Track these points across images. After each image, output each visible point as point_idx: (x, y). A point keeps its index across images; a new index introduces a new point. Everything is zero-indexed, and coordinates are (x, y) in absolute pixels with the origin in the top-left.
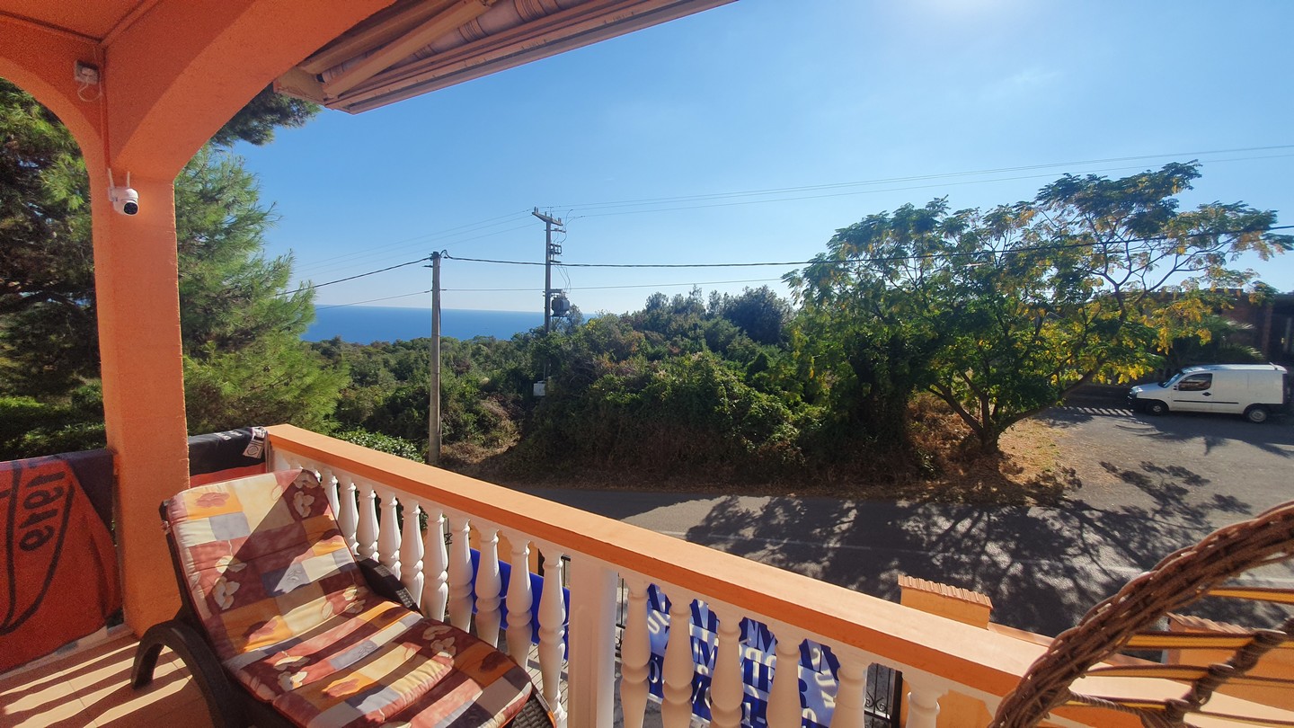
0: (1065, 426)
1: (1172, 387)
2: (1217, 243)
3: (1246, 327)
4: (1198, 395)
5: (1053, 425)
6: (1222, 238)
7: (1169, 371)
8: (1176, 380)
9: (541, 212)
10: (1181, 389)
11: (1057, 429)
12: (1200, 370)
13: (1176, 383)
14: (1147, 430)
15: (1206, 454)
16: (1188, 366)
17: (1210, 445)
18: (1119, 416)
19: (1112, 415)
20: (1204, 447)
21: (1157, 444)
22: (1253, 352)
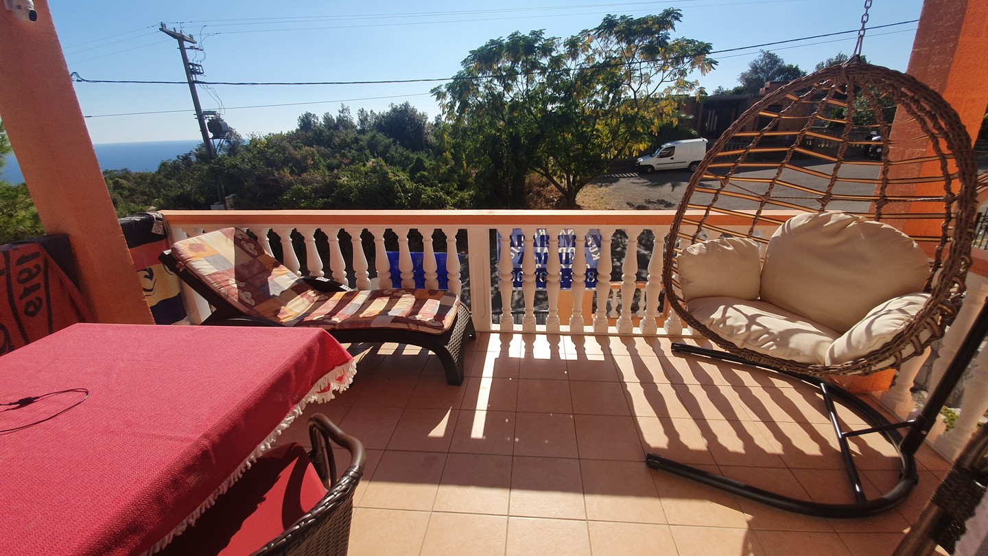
0: (607, 186)
1: (656, 156)
2: (683, 62)
3: (691, 117)
4: (668, 160)
5: (601, 186)
6: (686, 60)
7: (654, 147)
8: (658, 153)
9: (170, 28)
10: (661, 157)
11: (603, 188)
12: (669, 144)
13: (658, 154)
14: (645, 182)
15: (673, 191)
16: (663, 143)
17: (674, 186)
18: (632, 177)
19: (628, 177)
20: (671, 188)
21: (651, 189)
22: (693, 132)
